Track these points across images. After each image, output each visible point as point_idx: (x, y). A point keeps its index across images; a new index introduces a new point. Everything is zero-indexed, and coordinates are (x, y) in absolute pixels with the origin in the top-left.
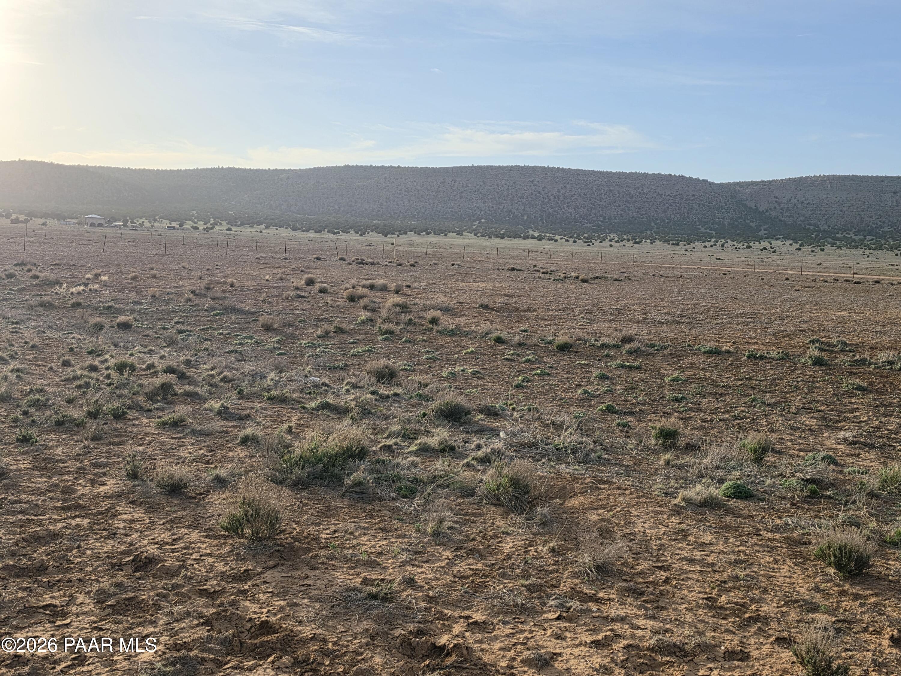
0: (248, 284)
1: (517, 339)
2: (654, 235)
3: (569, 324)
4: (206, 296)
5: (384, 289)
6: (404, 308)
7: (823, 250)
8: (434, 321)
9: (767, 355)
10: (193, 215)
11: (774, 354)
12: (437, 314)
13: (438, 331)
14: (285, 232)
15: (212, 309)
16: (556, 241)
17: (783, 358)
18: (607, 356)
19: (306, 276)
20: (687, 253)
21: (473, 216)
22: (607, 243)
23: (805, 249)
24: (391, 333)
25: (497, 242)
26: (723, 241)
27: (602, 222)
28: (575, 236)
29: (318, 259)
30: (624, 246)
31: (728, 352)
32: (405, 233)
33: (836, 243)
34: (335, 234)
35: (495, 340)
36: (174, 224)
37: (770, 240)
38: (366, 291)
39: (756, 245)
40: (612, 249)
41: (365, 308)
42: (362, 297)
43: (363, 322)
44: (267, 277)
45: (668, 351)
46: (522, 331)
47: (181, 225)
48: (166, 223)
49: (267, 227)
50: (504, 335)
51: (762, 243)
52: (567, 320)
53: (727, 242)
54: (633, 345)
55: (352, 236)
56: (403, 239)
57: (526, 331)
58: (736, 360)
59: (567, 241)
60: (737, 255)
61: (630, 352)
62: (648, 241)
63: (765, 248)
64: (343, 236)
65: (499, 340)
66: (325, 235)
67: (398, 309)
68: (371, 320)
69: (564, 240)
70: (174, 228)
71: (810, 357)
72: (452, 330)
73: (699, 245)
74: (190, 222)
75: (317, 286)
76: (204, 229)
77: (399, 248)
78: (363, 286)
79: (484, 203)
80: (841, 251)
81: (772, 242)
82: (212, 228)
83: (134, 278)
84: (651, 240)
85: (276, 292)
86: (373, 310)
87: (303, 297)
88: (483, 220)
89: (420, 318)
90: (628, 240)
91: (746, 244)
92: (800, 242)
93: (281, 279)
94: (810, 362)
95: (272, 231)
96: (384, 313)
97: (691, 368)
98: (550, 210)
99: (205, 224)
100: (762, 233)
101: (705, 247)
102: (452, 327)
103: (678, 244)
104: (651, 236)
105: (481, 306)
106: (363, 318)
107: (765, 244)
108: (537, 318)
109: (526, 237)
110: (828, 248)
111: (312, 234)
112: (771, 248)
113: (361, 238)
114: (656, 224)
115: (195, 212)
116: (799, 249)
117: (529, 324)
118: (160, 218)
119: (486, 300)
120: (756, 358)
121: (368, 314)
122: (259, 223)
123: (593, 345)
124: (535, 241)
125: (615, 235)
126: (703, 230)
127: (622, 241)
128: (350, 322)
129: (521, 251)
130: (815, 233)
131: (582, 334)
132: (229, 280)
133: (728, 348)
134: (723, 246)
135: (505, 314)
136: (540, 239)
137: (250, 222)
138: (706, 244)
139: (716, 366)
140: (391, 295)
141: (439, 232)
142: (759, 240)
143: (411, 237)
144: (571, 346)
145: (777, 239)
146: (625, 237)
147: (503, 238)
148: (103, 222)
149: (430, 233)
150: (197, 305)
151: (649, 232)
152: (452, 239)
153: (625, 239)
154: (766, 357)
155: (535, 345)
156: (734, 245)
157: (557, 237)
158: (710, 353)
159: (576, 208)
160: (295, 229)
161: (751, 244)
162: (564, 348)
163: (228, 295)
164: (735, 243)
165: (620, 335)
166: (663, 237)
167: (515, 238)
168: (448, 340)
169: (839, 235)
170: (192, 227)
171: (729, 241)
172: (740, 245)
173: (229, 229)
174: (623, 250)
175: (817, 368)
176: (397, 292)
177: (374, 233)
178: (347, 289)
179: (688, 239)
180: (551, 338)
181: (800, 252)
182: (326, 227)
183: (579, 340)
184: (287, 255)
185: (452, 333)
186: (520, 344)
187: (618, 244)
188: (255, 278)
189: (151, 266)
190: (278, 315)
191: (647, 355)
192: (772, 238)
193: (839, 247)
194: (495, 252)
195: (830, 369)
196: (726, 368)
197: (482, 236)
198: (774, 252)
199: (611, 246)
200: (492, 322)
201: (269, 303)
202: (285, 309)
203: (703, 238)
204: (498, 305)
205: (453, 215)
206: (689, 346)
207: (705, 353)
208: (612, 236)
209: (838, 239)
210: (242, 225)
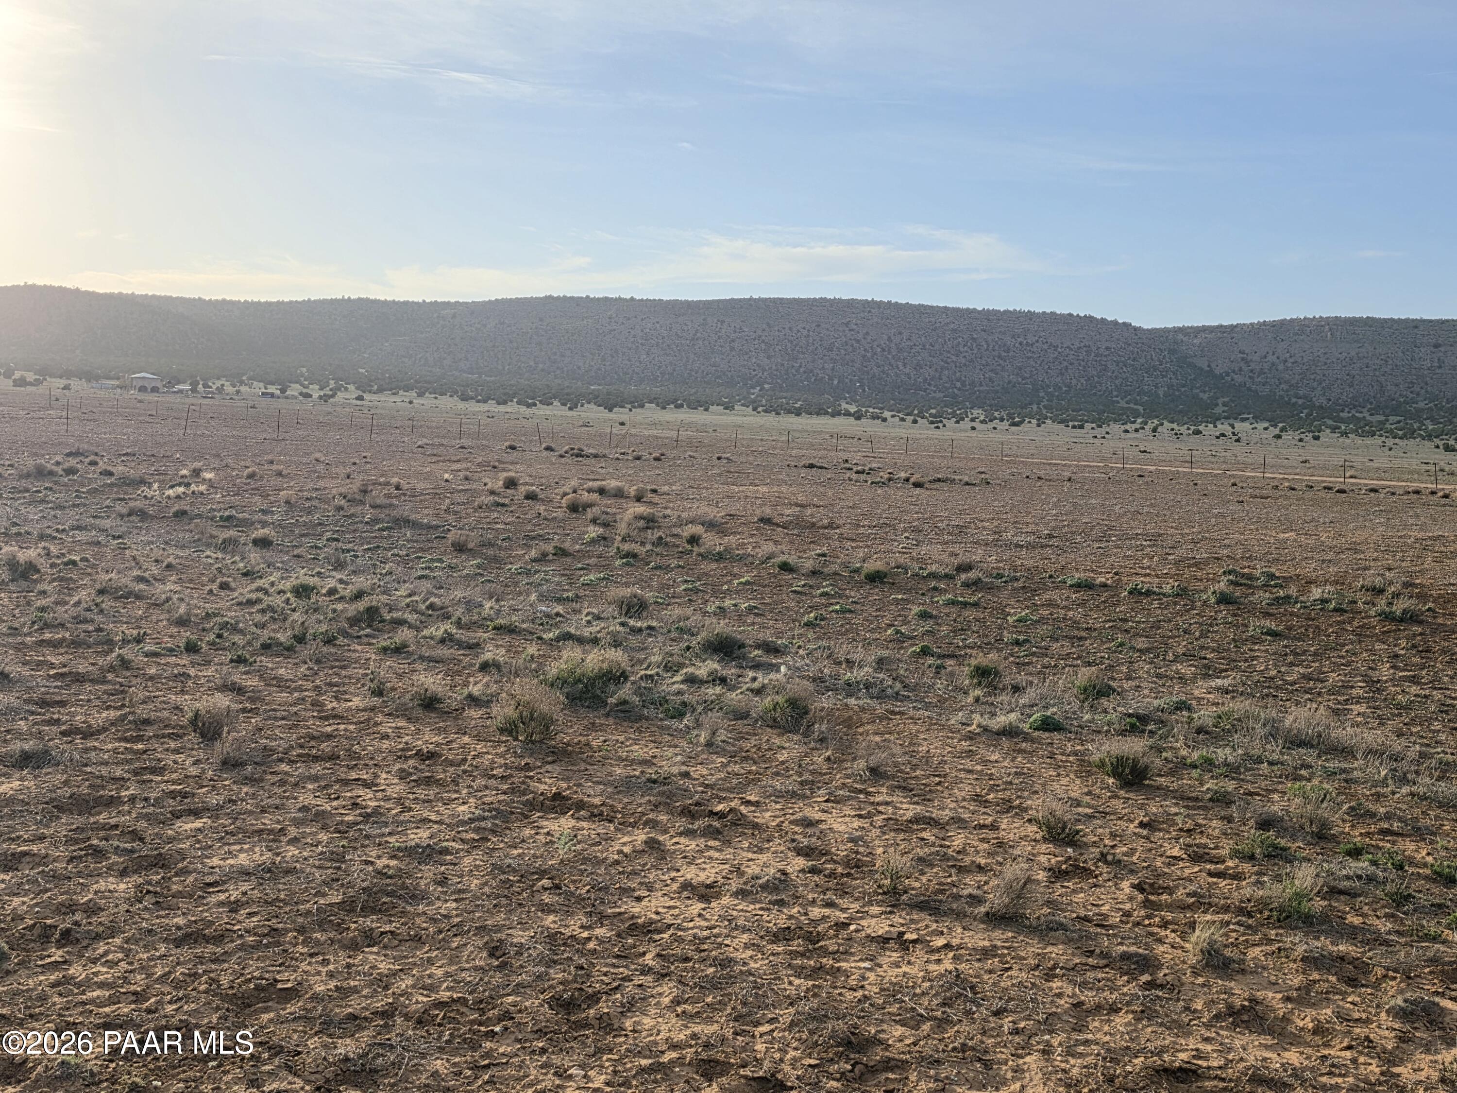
0: (420, 486)
1: (809, 565)
2: (1044, 411)
3: (888, 547)
4: (362, 502)
5: (619, 494)
6: (650, 522)
7: (1317, 438)
8: (694, 540)
9: (1157, 590)
10: (301, 375)
11: (1167, 589)
12: (698, 529)
13: (700, 555)
14: (448, 402)
15: (375, 521)
16: (884, 420)
17: (1178, 595)
18: (935, 589)
19: (505, 474)
20: (1096, 441)
21: (751, 379)
22: (966, 424)
23: (1287, 436)
24: (635, 556)
25: (789, 421)
26: (1156, 422)
27: (959, 389)
28: (916, 412)
29: (513, 448)
30: (995, 428)
31: (1104, 585)
32: (642, 406)
33: (1339, 428)
34: (529, 406)
35: (779, 567)
36: (272, 389)
37: (1231, 421)
38: (595, 496)
39: (1208, 430)
40: (974, 434)
41: (594, 521)
42: (591, 505)
43: (593, 541)
44: (446, 476)
45: (1020, 584)
46: (819, 555)
47: (283, 391)
48: (259, 388)
49: (421, 395)
50: (792, 560)
51: (1219, 426)
52: (884, 540)
53: (1162, 424)
54: (972, 575)
55: (557, 410)
56: (638, 415)
57: (824, 555)
58: (1112, 596)
59: (903, 420)
60: (1177, 446)
61: (966, 585)
62: (1034, 421)
63: (1223, 435)
64: (542, 410)
65: (785, 567)
66: (512, 408)
67: (641, 524)
68: (605, 539)
69: (897, 419)
70: (272, 395)
71: (1214, 592)
72: (719, 553)
73: (1116, 428)
74: (297, 386)
75: (522, 489)
76: (320, 397)
77: (633, 431)
78: (589, 491)
79: (770, 358)
80: (1348, 441)
81: (1236, 425)
82: (333, 396)
83: (251, 476)
84: (1038, 420)
85: (461, 498)
86: (606, 525)
87: (503, 505)
88: (766, 386)
89: (674, 535)
90: (1002, 420)
91: (1193, 428)
92: (1281, 425)
93: (466, 479)
94: (1213, 600)
95: (428, 401)
96: (622, 528)
97: (1049, 605)
98: (876, 370)
99: (321, 389)
100: (1219, 410)
101: (1126, 431)
102: (718, 549)
103: (1081, 427)
104: (1039, 412)
105: (761, 520)
106: (593, 535)
107: (1223, 427)
108: (841, 537)
109: (836, 414)
110: (1327, 436)
111: (491, 406)
112: (1234, 434)
113: (570, 413)
114: (1047, 393)
115: (304, 370)
116: (1278, 437)
117: (830, 545)
118: (249, 379)
119: (768, 511)
120: (1141, 594)
121: (601, 530)
122: (407, 389)
123: (917, 575)
124: (851, 420)
125: (980, 411)
126: (1123, 404)
127: (991, 421)
128: (575, 541)
129: (827, 437)
130: (1305, 411)
131: (902, 559)
132: (395, 480)
133: (1103, 580)
134: (1155, 430)
135: (795, 532)
136: (858, 416)
137: (393, 386)
138: (1128, 427)
139: (1083, 604)
140: (631, 504)
141: (695, 405)
142: (1215, 420)
143: (651, 412)
144: (886, 575)
145: (1244, 420)
146: (996, 414)
147: (798, 414)
148: (159, 385)
149: (681, 406)
150: (353, 515)
151: (1035, 407)
152: (715, 417)
153: (995, 418)
154: (1154, 593)
155: (836, 574)
156: (1173, 429)
157: (887, 414)
158: (1079, 586)
159: (918, 367)
160: (465, 398)
161: (1201, 428)
162: (875, 578)
163: (395, 501)
164: (1175, 426)
165: (956, 561)
166: (1057, 416)
167: (818, 414)
168: (714, 566)
169: (1344, 415)
170: (301, 394)
171: (1166, 423)
172: (1183, 429)
173: (360, 398)
174: (992, 435)
175: (1222, 608)
176: (639, 499)
177: (592, 406)
178: (565, 494)
179: (1100, 419)
180: (858, 565)
181: (1280, 441)
182: (514, 395)
183: (898, 567)
184: (464, 442)
185: (720, 557)
186: (814, 573)
187: (983, 426)
188: (427, 477)
189: (270, 457)
190: (472, 530)
191: (990, 588)
192: (1236, 419)
193: (1345, 434)
194: (784, 438)
195: (1239, 609)
196: (1098, 606)
197: (766, 411)
198: (1238, 441)
199: (973, 428)
200: (776, 543)
201: (456, 513)
202: (479, 522)
203: (1124, 417)
204: (785, 519)
205: (719, 377)
206: (1051, 577)
207: (1071, 586)
208: (976, 412)
209: (1343, 421)
210: (380, 391)
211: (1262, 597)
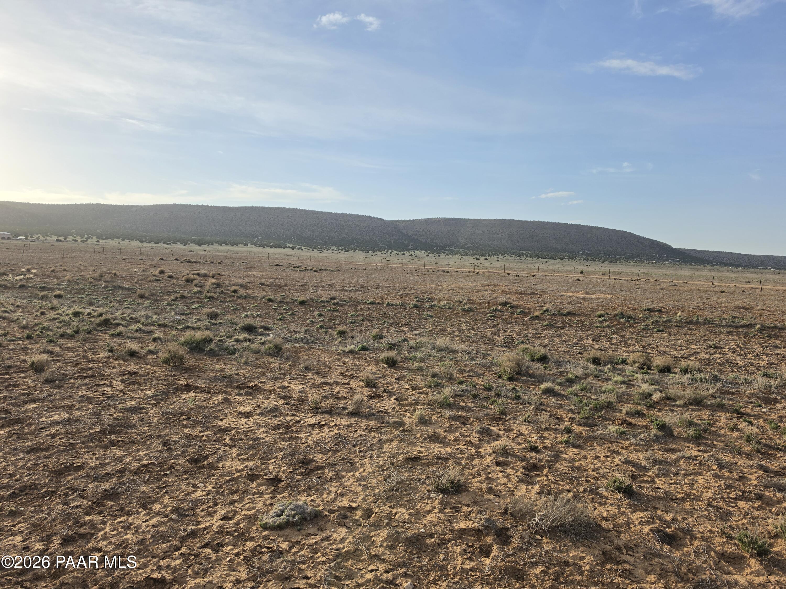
0: (125, 274)
1: (278, 299)
2: (356, 247)
3: (306, 292)
4: (100, 280)
5: (205, 275)
6: (218, 285)
7: (439, 256)
8: (235, 291)
9: (395, 304)
10: (73, 233)
11: (398, 304)
12: (237, 288)
13: (238, 297)
14: (135, 243)
15: (106, 287)
16: (302, 250)
17: (401, 305)
18: (323, 306)
19: (159, 269)
20: (373, 257)
21: (254, 235)
22: (330, 251)
23: (431, 255)
24: (212, 298)
25: (268, 250)
27: (327, 240)
28: (313, 247)
29: (162, 259)
31: (378, 303)
32: (212, 244)
34: (168, 244)
35: (267, 301)
36: (60, 238)
38: (196, 277)
39: (407, 253)
40: (333, 254)
41: (196, 285)
42: (194, 280)
43: (196, 293)
44: (135, 270)
45: (352, 303)
46: (282, 296)
47: (65, 239)
48: (55, 238)
49: (123, 240)
50: (272, 297)
52: (305, 290)
54: (336, 301)
55: (179, 246)
56: (211, 248)
57: (284, 295)
58: (381, 306)
59: (309, 250)
60: (398, 258)
61: (334, 304)
64: (173, 246)
65: (270, 300)
66: (161, 245)
67: (215, 286)
68: (200, 292)
69: (307, 249)
70: (61, 241)
71: (413, 304)
72: (245, 296)
73: (379, 253)
74: (71, 237)
75: (167, 274)
76: (81, 241)
77: (209, 253)
78: (194, 274)
79: (260, 227)
81: (415, 252)
82: (86, 241)
83: (53, 271)
84: (354, 250)
85: (142, 278)
86: (201, 287)
87: (159, 280)
88: (259, 238)
89: (227, 290)
90: (342, 250)
91: (402, 253)
92: (429, 252)
93: (144, 271)
94: (412, 306)
95: (126, 242)
96: (207, 288)
97: (361, 310)
98: (299, 233)
99: (82, 238)
100: (410, 247)
102: (245, 294)
103: (368, 252)
104: (354, 248)
105: (260, 284)
106: (196, 290)
107: (412, 252)
108: (290, 289)
109: (285, 247)
110: (442, 255)
111: (152, 244)
112: (415, 255)
113: (184, 247)
114: (356, 241)
116: (428, 255)
117: (286, 292)
118: (51, 234)
119: (263, 281)
120: (390, 305)
121: (199, 289)
122: (118, 238)
123: (317, 301)
124: (291, 250)
125: (335, 247)
126: (381, 245)
127: (338, 250)
128: (188, 293)
129: (282, 255)
130: (436, 248)
131: (311, 296)
132: (114, 272)
134: (391, 253)
135: (273, 288)
136: (293, 248)
137: (112, 237)
138: (383, 252)
139: (372, 309)
140: (210, 279)
141: (232, 244)
142: (409, 250)
143: (216, 247)
144: (306, 302)
145: (417, 250)
147: (271, 248)
148: (10, 237)
149: (227, 244)
150: (97, 285)
151: (353, 246)
152: (241, 248)
153: (340, 249)
155: (288, 302)
156: (396, 253)
157: (303, 248)
158: (370, 303)
159: (313, 231)
160: (141, 241)
161: (405, 252)
162: (302, 303)
163: (114, 280)
165: (330, 297)
166: (360, 249)
167: (278, 248)
168: (243, 300)
169: (447, 248)
170: (73, 240)
171: (394, 251)
172: (399, 253)
173: (98, 241)
174: (339, 255)
175: (415, 309)
176: (213, 277)
177: (193, 244)
178: (184, 276)
179: (373, 250)
180: (296, 299)
182: (162, 240)
183: (310, 299)
184: (142, 257)
185: (245, 297)
186: (281, 302)
187: (336, 252)
188: (127, 270)
189: (61, 264)
190: (147, 290)
191: (342, 305)
192: (415, 250)
193: (447, 254)
194: (267, 256)
195: (420, 309)
196: (377, 310)
197: (260, 246)
198: (416, 257)
200: (266, 292)
201: (140, 284)
202: (149, 287)
203: (381, 249)
204: (269, 283)
205: (242, 234)
206: (361, 301)
207: (368, 304)
208: (333, 247)
210: (106, 239)
211: (427, 305)
